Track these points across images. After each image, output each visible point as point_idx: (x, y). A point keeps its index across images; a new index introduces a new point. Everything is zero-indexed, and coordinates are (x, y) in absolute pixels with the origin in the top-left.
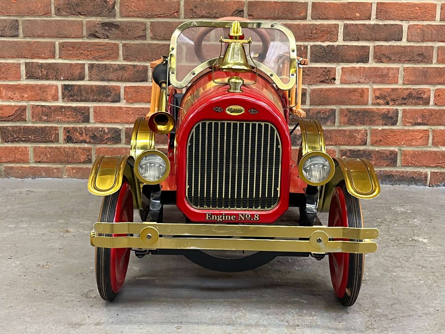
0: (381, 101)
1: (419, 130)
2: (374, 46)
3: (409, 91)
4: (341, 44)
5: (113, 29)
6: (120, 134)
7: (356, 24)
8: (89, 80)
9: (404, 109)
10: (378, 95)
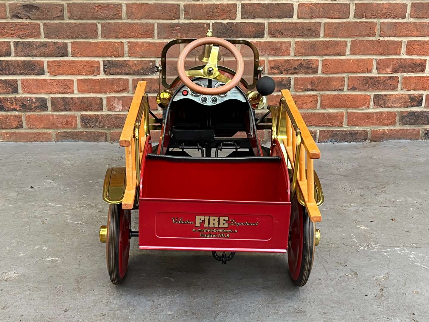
0: (276, 71)
1: (309, 95)
2: (269, 23)
3: (300, 61)
4: (240, 21)
5: (34, 11)
6: (47, 103)
7: (252, 4)
8: (15, 56)
9: (296, 78)
10: (273, 66)
